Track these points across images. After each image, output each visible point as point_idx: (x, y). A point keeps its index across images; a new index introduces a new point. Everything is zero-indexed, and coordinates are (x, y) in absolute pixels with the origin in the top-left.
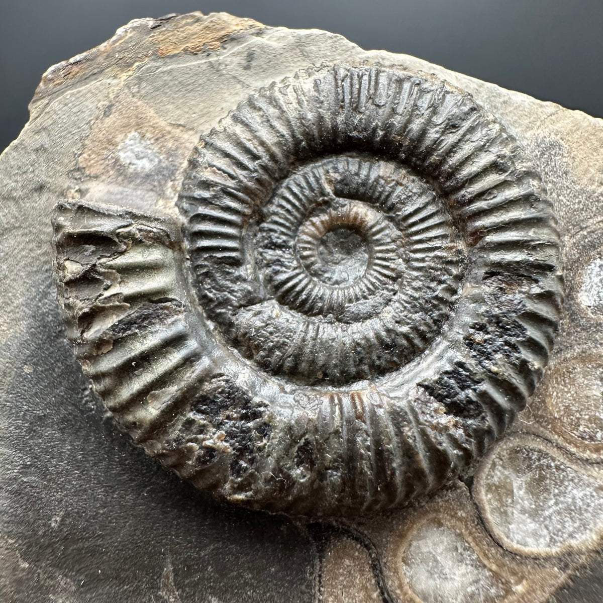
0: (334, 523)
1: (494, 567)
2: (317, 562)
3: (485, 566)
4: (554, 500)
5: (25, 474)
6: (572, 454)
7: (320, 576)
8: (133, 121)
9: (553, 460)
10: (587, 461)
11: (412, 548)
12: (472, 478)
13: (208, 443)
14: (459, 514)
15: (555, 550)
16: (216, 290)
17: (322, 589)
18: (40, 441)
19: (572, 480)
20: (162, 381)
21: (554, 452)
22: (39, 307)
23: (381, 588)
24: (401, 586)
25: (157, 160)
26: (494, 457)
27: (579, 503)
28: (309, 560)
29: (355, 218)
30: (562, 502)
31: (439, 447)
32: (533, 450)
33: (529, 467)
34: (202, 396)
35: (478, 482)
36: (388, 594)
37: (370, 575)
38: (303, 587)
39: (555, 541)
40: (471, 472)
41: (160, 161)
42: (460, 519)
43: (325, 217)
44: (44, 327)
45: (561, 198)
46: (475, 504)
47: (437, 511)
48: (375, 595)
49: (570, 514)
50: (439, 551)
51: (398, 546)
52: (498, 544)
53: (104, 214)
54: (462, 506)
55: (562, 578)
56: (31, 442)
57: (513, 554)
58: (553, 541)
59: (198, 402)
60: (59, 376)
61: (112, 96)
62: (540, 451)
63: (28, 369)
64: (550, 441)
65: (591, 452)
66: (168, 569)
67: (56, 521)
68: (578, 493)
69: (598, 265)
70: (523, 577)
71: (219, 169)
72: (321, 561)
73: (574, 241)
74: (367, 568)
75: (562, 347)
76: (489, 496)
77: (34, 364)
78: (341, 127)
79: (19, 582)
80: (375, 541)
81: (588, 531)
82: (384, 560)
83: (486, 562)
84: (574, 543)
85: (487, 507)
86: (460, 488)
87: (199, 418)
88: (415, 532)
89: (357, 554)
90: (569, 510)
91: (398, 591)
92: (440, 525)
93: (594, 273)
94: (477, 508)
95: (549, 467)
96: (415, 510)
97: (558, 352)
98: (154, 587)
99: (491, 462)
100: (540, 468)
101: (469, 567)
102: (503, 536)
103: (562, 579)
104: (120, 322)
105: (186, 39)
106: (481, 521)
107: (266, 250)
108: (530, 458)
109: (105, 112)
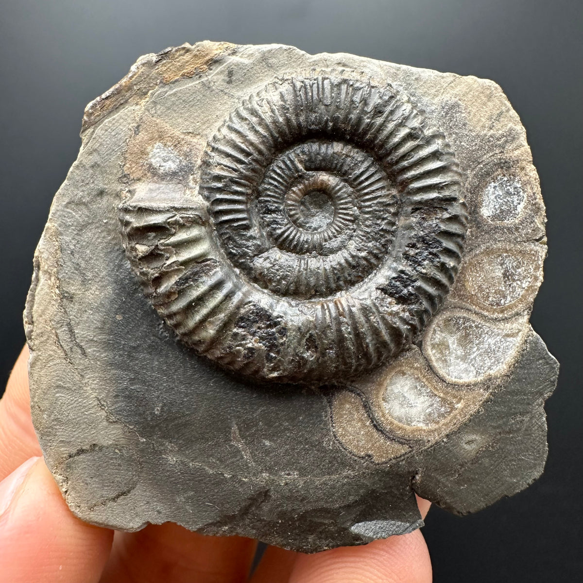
0: (336, 384)
1: (442, 395)
2: (328, 409)
3: (436, 395)
4: (476, 348)
5: (132, 384)
6: (485, 317)
7: (331, 417)
8: (156, 135)
9: (474, 322)
10: (496, 320)
11: (388, 391)
12: (421, 341)
13: (250, 345)
14: (416, 365)
15: (480, 378)
16: (237, 247)
17: (334, 425)
18: (137, 362)
19: (487, 333)
20: (214, 312)
21: (473, 317)
22: (117, 275)
23: (371, 419)
24: (383, 416)
25: (178, 160)
26: (434, 326)
27: (493, 347)
28: (323, 408)
29: (322, 184)
30: (482, 349)
31: (395, 326)
32: (459, 318)
33: (458, 329)
34: (240, 318)
35: (425, 344)
36: (376, 421)
37: (363, 412)
38: (322, 426)
39: (480, 373)
40: (420, 338)
41: (181, 161)
42: (416, 369)
43: (301, 187)
44: (124, 288)
45: (462, 144)
46: (425, 358)
47: (401, 366)
48: (368, 423)
49: (488, 355)
50: (405, 390)
51: (379, 391)
52: (443, 380)
53: (156, 211)
54: (417, 360)
55: (486, 395)
56: (131, 363)
57: (454, 385)
58: (478, 373)
59: (238, 321)
60: (140, 319)
61: (138, 119)
62: (464, 318)
63: (119, 318)
64: (470, 310)
65: (498, 313)
66: (235, 428)
67: (158, 410)
68: (492, 341)
69: (493, 187)
70: (461, 399)
71: (226, 166)
72: (331, 408)
73: (474, 172)
74: (361, 408)
75: (473, 247)
76: (434, 351)
77: (123, 313)
78: (303, 124)
79: (142, 451)
80: (363, 390)
81: (500, 364)
82: (371, 401)
83: (436, 393)
84: (492, 372)
85: (433, 358)
86: (414, 349)
87: (240, 331)
88: (388, 381)
89: (353, 400)
90: (486, 352)
91: (382, 419)
92: (404, 374)
93: (491, 192)
94: (427, 360)
95: (471, 327)
96: (387, 367)
97: (470, 251)
98: (228, 440)
99: (432, 330)
100: (466, 328)
101: (426, 397)
102: (445, 375)
103: (486, 396)
104: (179, 279)
105: (182, 67)
106: (430, 368)
107: (266, 215)
108: (458, 323)
109: (135, 131)
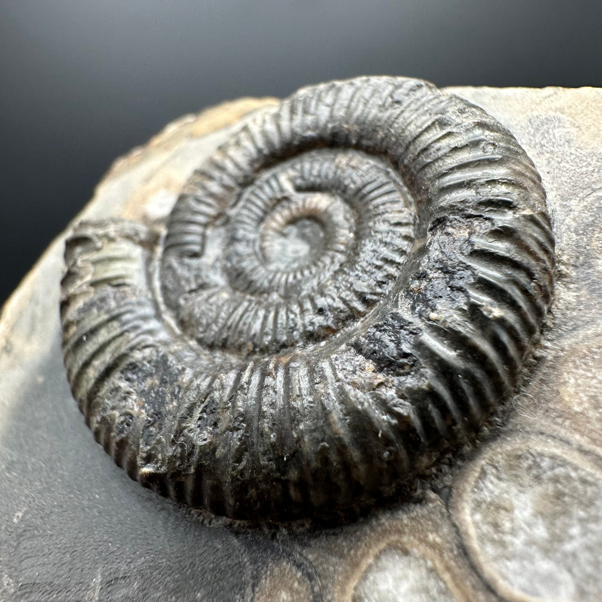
9: (576, 469)
11: (368, 583)
12: (450, 489)
14: (431, 537)
26: (483, 462)
28: (240, 588)
30: (593, 532)
31: (360, 407)
32: (541, 455)
33: (538, 478)
34: (131, 364)
35: (460, 495)
40: (448, 480)
42: (433, 546)
46: (454, 525)
47: (400, 532)
50: (402, 591)
51: (348, 579)
52: (490, 588)
54: (436, 529)
59: (127, 369)
62: (553, 457)
64: (568, 443)
66: (97, 580)
67: (18, 517)
75: (580, 323)
76: (478, 517)
80: (320, 569)
82: (329, 597)
85: (472, 531)
86: (433, 501)
87: (124, 385)
88: (371, 560)
89: (296, 585)
92: (406, 553)
94: (458, 532)
95: (568, 478)
96: (372, 529)
97: (574, 329)
99: (478, 469)
100: (555, 480)
102: (497, 576)
106: (464, 552)
108: (539, 466)
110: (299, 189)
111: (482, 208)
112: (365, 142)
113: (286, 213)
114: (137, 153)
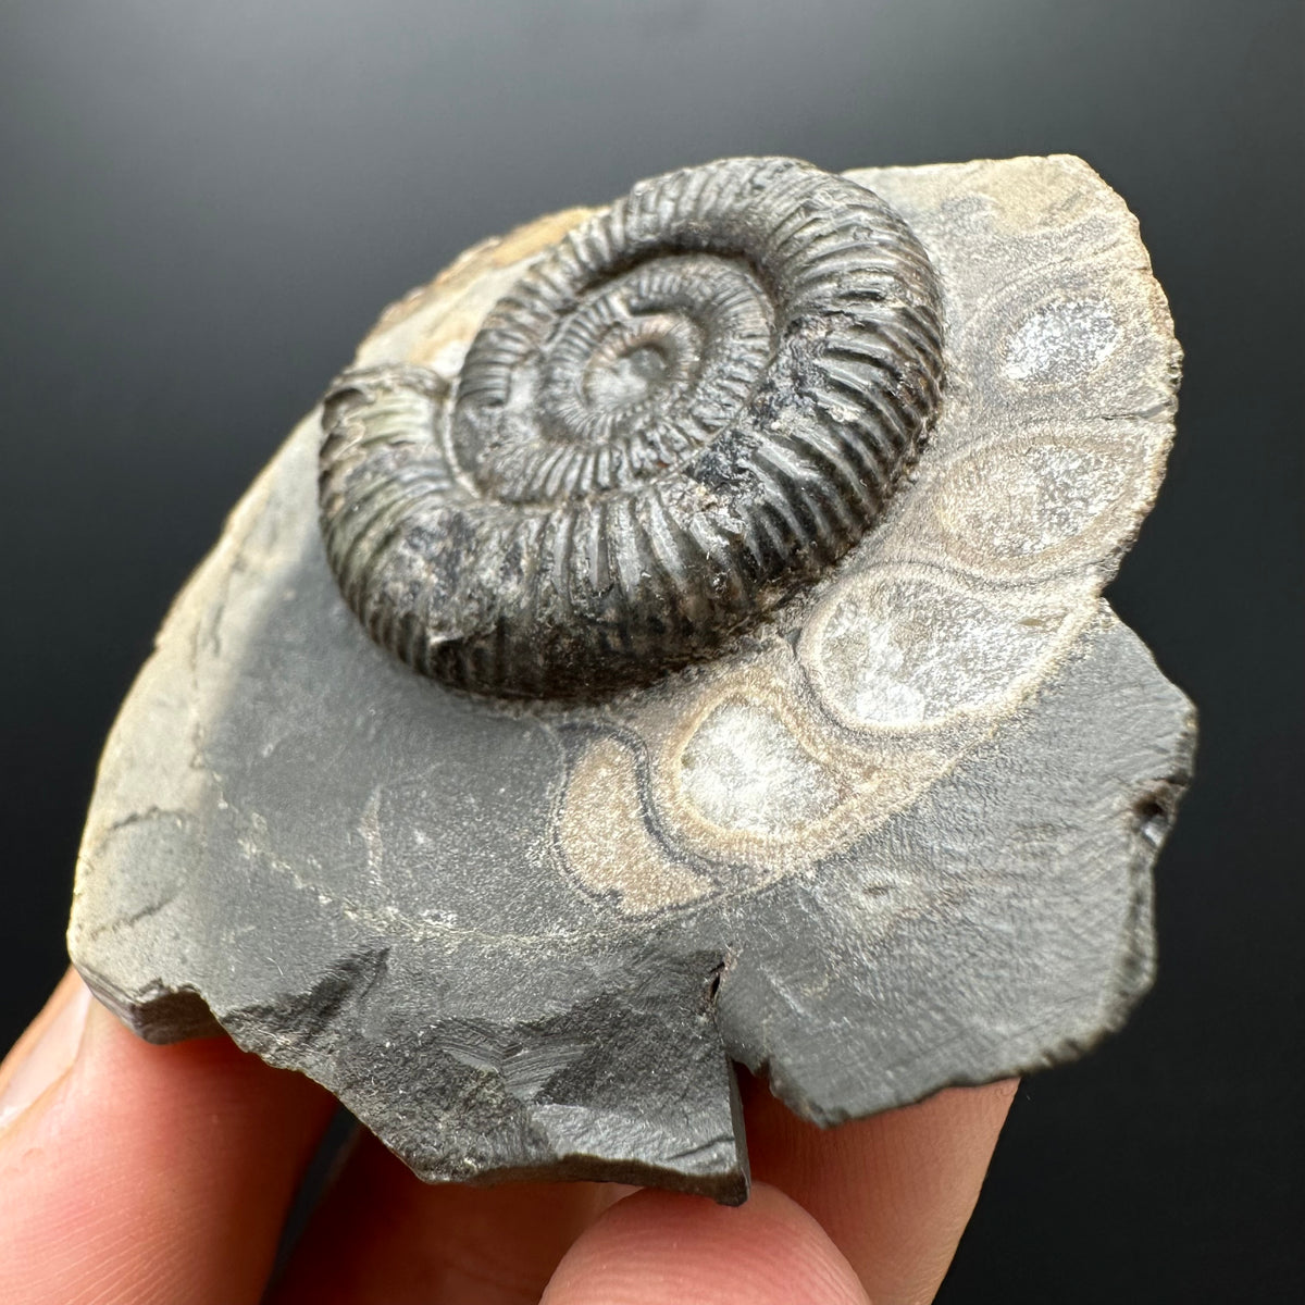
0: (595, 722)
1: (824, 757)
2: (563, 775)
3: (809, 758)
4: (937, 649)
6: (975, 579)
7: (563, 795)
9: (942, 591)
10: (1005, 586)
11: (699, 742)
12: (799, 632)
14: (773, 683)
15: (937, 721)
17: (562, 812)
19: (973, 616)
21: (945, 581)
23: (645, 803)
24: (673, 797)
26: (841, 600)
27: (983, 647)
28: (552, 774)
30: (953, 650)
32: (907, 583)
33: (899, 608)
35: (809, 636)
36: (653, 809)
37: (630, 786)
38: (537, 811)
39: (936, 709)
40: (798, 623)
42: (774, 691)
46: (801, 667)
47: (740, 683)
48: (633, 815)
49: (966, 666)
50: (737, 742)
51: (678, 742)
52: (831, 719)
54: (780, 671)
55: (945, 766)
57: (861, 736)
58: (930, 710)
62: (919, 584)
64: (938, 566)
65: (1011, 571)
66: (374, 802)
68: (980, 633)
69: (1037, 323)
70: (873, 769)
72: (568, 774)
73: (994, 301)
74: (630, 776)
75: (969, 439)
76: (828, 655)
80: (646, 738)
81: (997, 688)
82: (655, 763)
83: (810, 750)
84: (967, 707)
85: (820, 670)
86: (779, 645)
88: (704, 719)
89: (618, 759)
90: (964, 660)
91: (668, 805)
92: (745, 704)
93: (1031, 334)
94: (804, 672)
95: (933, 602)
96: (708, 685)
98: (353, 823)
99: (835, 608)
100: (918, 606)
101: (784, 759)
102: (842, 709)
103: (944, 769)
106: (810, 691)
108: (902, 595)
110: (635, 312)
111: (843, 302)
112: (719, 243)
113: (619, 344)
114: (416, 295)
